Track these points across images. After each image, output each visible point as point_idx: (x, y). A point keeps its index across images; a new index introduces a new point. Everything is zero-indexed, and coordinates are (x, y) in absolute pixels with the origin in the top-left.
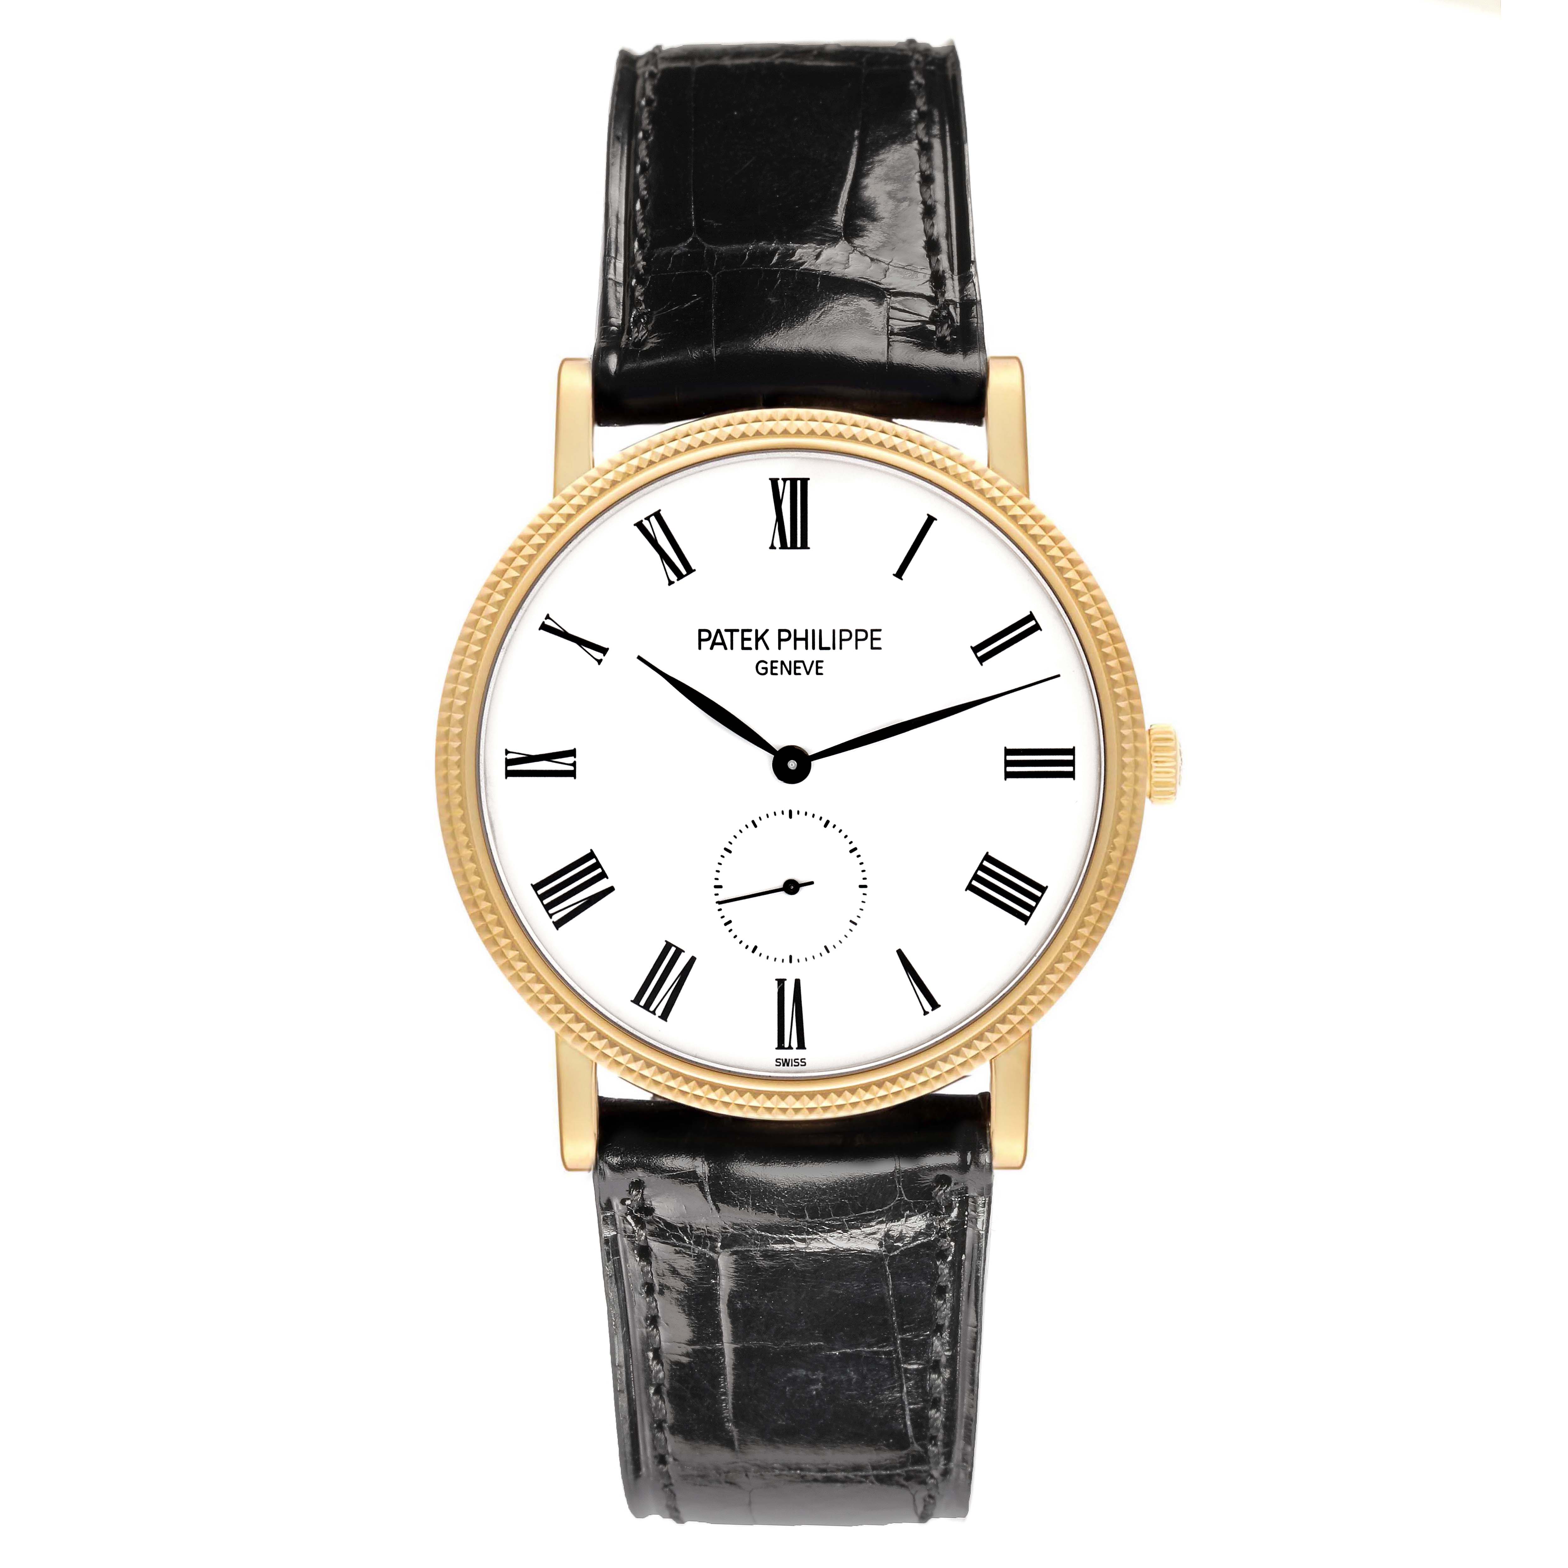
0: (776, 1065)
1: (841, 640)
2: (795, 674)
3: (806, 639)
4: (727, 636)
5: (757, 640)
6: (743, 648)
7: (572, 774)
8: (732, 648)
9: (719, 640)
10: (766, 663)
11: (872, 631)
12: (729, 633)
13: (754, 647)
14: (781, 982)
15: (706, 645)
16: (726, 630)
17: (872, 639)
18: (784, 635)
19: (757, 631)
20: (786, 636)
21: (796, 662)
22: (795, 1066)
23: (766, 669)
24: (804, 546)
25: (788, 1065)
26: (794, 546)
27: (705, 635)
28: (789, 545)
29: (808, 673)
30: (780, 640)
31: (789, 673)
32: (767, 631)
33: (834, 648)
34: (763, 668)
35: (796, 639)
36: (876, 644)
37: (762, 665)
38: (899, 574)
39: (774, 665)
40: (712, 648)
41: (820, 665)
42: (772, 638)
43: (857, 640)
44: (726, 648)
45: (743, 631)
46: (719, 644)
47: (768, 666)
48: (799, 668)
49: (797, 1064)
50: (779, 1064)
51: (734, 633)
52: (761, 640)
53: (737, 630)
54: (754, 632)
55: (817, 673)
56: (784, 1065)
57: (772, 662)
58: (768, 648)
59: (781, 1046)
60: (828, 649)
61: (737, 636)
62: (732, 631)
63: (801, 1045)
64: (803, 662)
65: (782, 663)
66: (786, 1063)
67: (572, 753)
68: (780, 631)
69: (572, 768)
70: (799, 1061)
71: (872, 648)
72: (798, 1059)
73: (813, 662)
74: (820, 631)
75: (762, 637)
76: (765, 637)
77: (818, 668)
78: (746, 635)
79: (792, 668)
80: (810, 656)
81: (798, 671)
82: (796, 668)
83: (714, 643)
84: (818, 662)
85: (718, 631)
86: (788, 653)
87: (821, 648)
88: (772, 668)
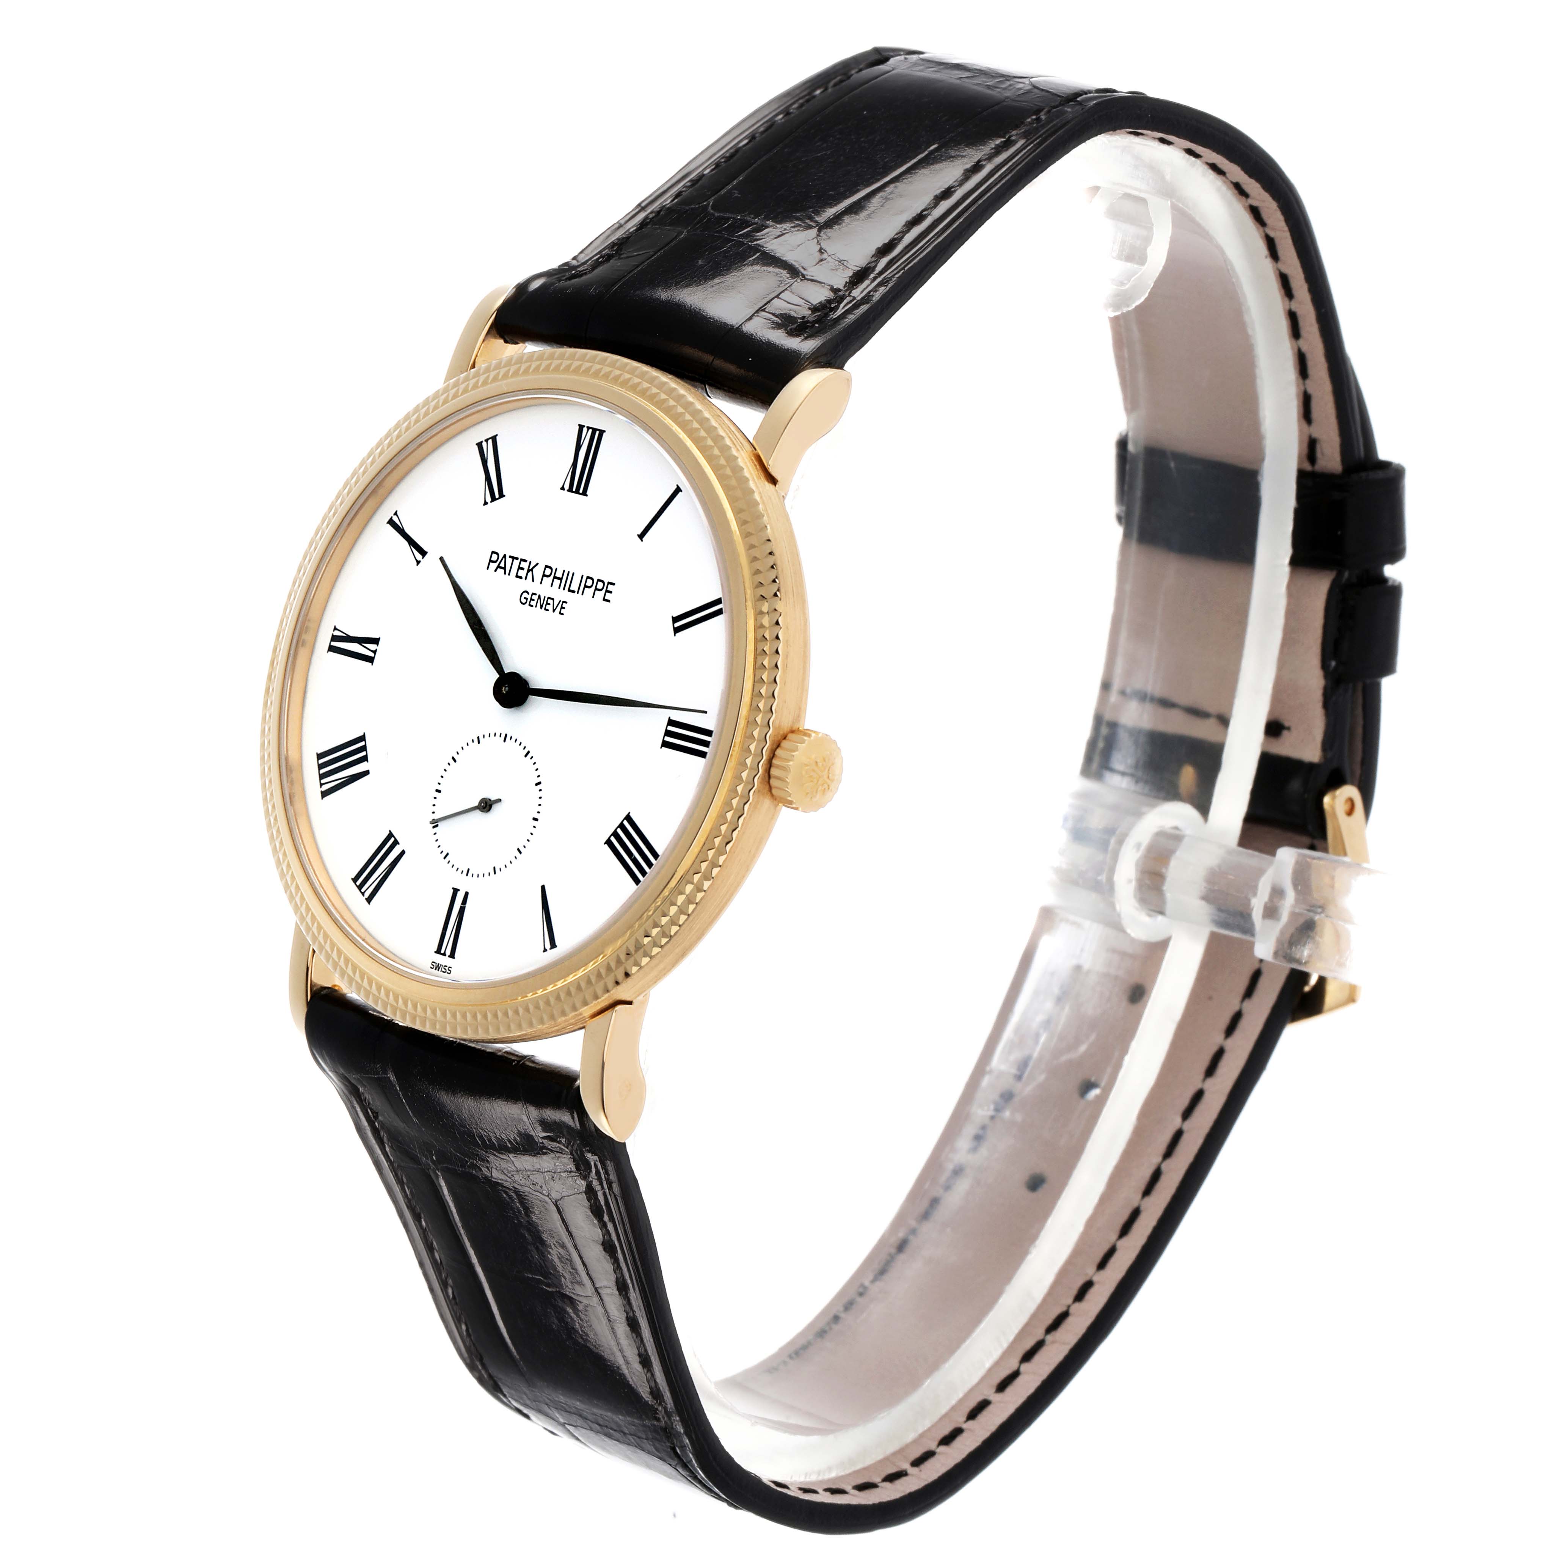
0: (431, 968)
1: (585, 586)
2: (546, 609)
3: (561, 579)
4: (509, 561)
5: (529, 571)
6: (517, 576)
7: (370, 660)
8: (509, 574)
9: (502, 565)
10: (528, 594)
11: (609, 583)
12: (512, 559)
13: (524, 577)
14: (456, 891)
15: (493, 566)
16: (510, 557)
17: (607, 591)
18: (548, 572)
19: (530, 562)
20: (550, 573)
21: (549, 598)
22: (443, 972)
23: (527, 599)
24: (584, 493)
25: (438, 970)
26: (577, 492)
27: (494, 557)
28: (574, 490)
29: (554, 610)
30: (544, 575)
31: (541, 608)
32: (537, 564)
33: (578, 593)
34: (525, 598)
35: (555, 577)
36: (608, 596)
37: (525, 595)
38: (641, 536)
39: (534, 597)
40: (495, 571)
41: (564, 605)
42: (538, 572)
43: (596, 589)
44: (505, 573)
45: (522, 560)
46: (501, 568)
47: (529, 597)
48: (549, 604)
49: (445, 971)
50: (432, 967)
51: (515, 560)
52: (531, 572)
53: (517, 559)
54: (528, 562)
55: (560, 613)
56: (436, 969)
57: (533, 594)
58: (533, 581)
59: (438, 951)
60: (574, 592)
61: (516, 562)
62: (514, 558)
63: (452, 956)
64: (553, 599)
65: (539, 597)
66: (438, 967)
67: (376, 641)
68: (547, 567)
69: (372, 655)
70: (447, 968)
71: (604, 600)
72: (446, 966)
73: (560, 601)
74: (573, 574)
75: (532, 570)
76: (534, 570)
77: (562, 608)
78: (523, 565)
79: (544, 603)
80: (560, 595)
81: (548, 607)
82: (547, 604)
83: (499, 567)
84: (564, 602)
85: (505, 556)
86: (546, 589)
87: (570, 590)
88: (532, 599)
